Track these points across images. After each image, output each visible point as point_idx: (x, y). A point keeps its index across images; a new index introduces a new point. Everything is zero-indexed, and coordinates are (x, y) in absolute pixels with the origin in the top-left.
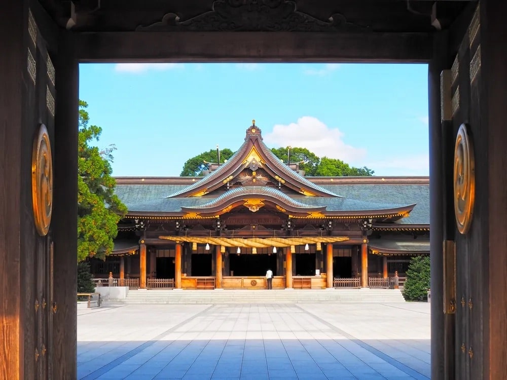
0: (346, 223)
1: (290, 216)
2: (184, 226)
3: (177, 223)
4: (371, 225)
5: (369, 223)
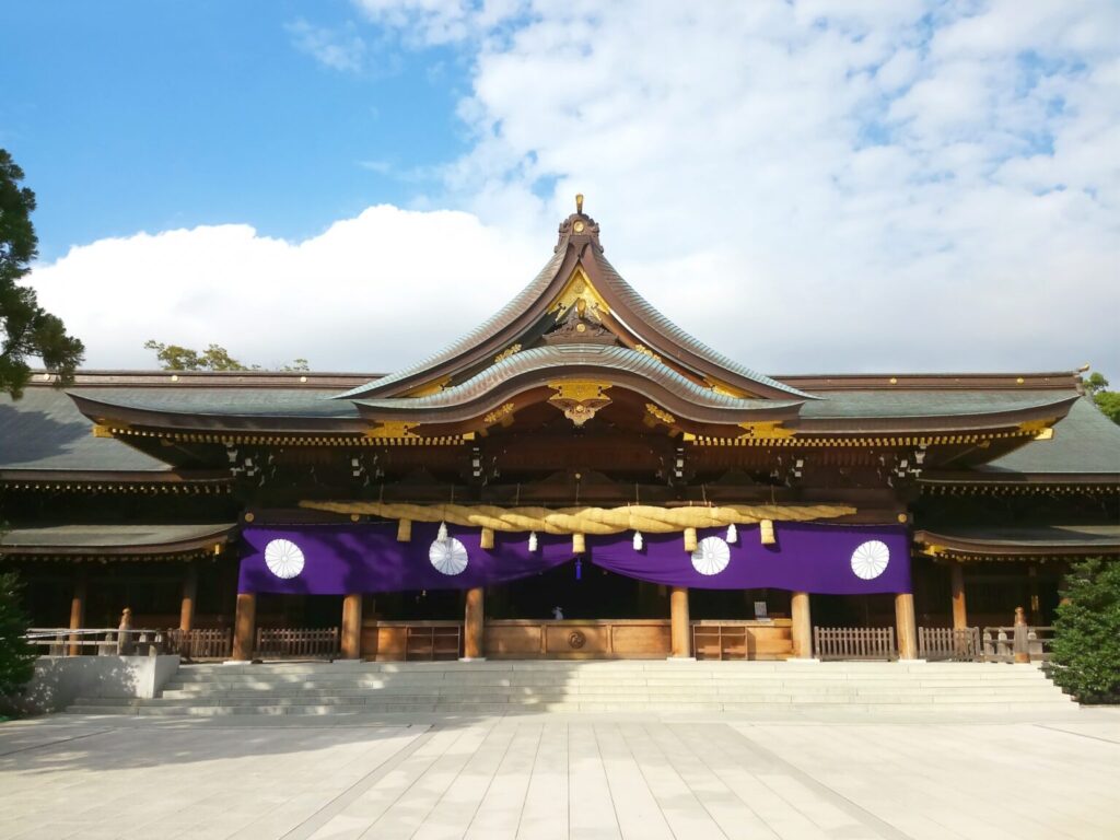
0: (843, 465)
1: (688, 437)
2: (378, 471)
3: (355, 463)
4: (919, 471)
5: (913, 464)
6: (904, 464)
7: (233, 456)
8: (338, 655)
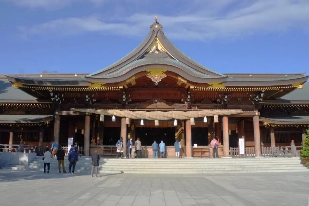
0: (239, 97)
1: (192, 87)
2: (94, 99)
3: (87, 97)
4: (262, 99)
5: (260, 97)
6: (257, 97)
7: (52, 94)
8: (83, 155)
